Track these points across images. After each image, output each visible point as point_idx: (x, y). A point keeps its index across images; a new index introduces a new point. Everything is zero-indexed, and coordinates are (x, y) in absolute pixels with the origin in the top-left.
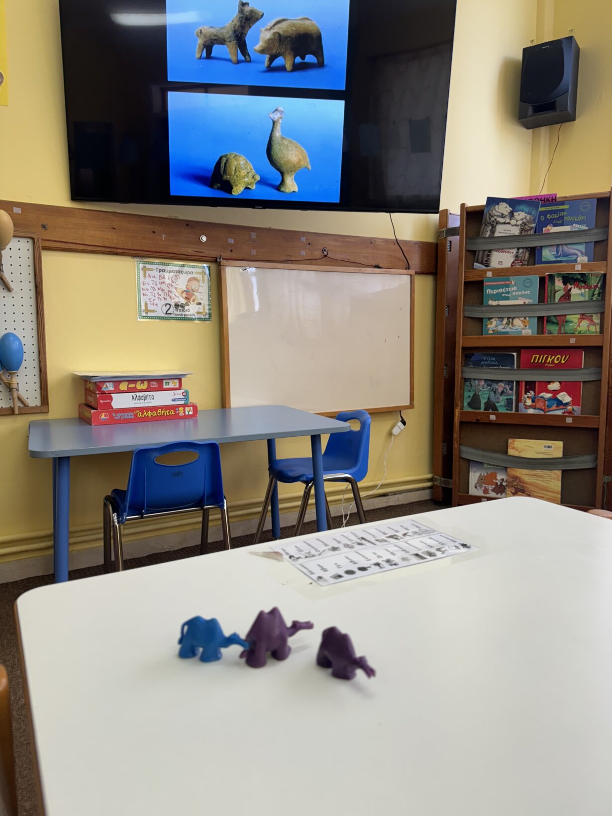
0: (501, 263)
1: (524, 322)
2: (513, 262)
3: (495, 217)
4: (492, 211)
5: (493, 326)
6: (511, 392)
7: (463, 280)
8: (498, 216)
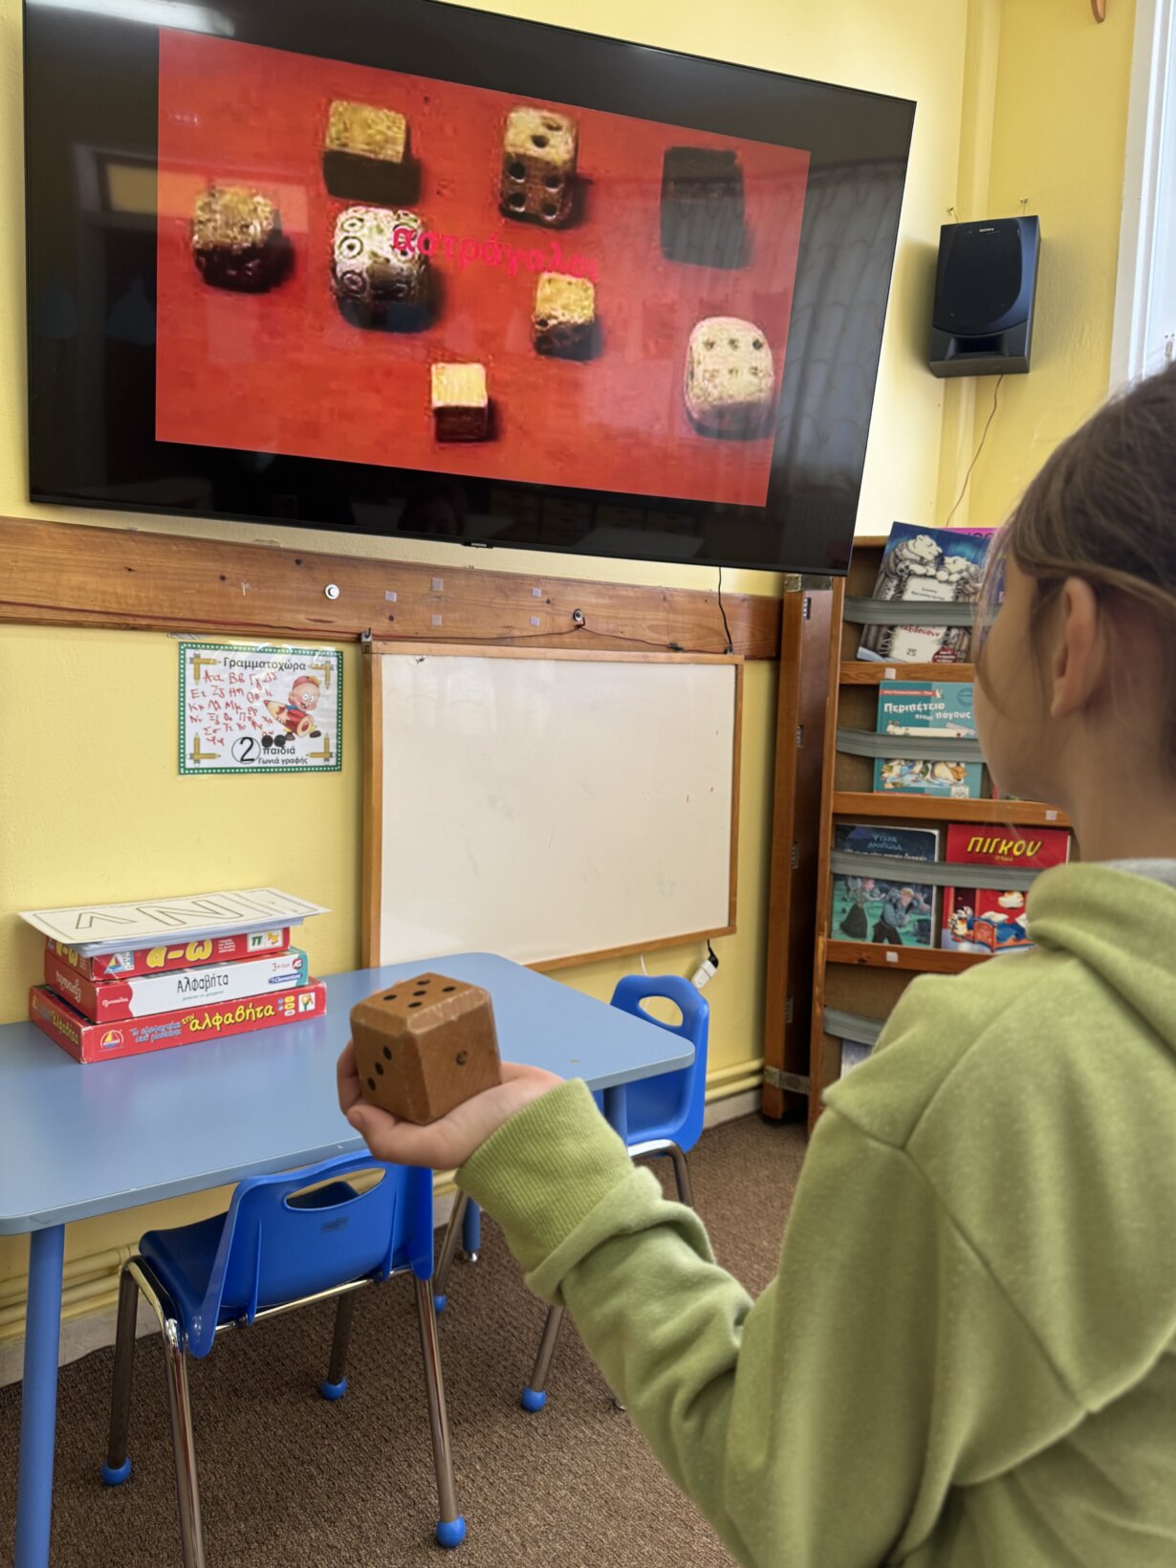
0: (912, 651)
1: (956, 771)
2: (938, 653)
3: (907, 563)
4: (901, 550)
5: (894, 774)
6: (927, 906)
7: (838, 681)
8: (913, 561)
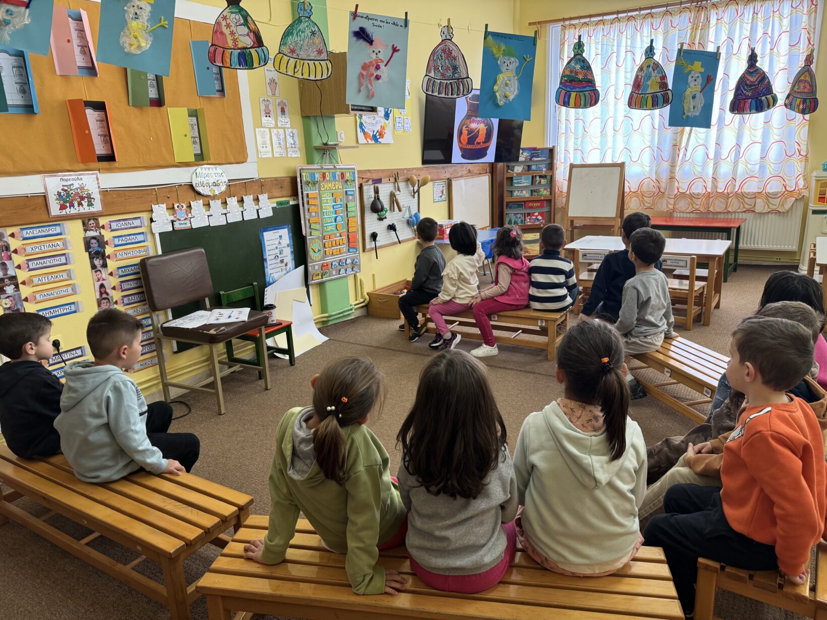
0: (518, 170)
1: (526, 192)
2: (522, 170)
5: (516, 193)
6: (522, 217)
7: (505, 177)
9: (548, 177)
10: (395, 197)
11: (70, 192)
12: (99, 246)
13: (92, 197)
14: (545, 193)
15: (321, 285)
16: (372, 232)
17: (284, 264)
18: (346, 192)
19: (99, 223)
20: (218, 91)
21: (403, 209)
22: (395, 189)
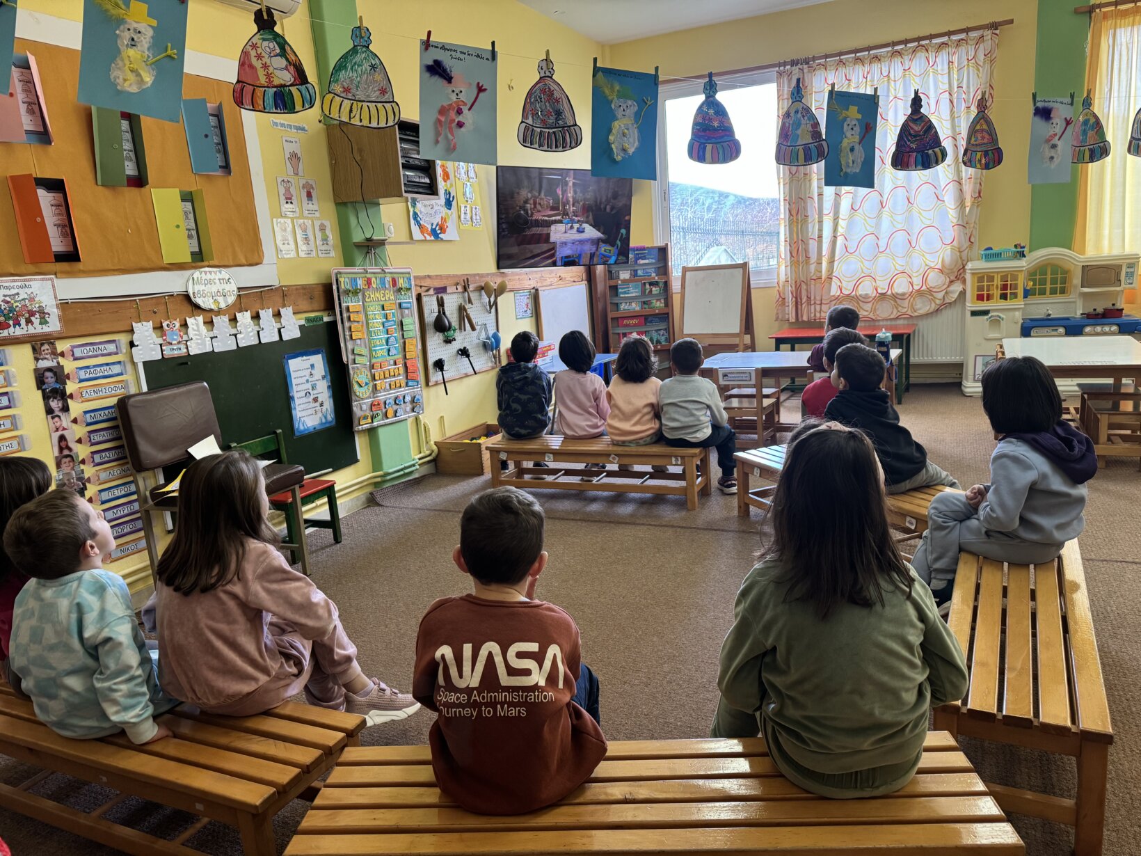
0: (624, 277)
1: (636, 304)
7: (606, 287)
9: (661, 285)
10: (466, 311)
11: (15, 305)
12: (57, 381)
13: (46, 311)
14: (658, 305)
15: (372, 432)
16: (437, 358)
17: (318, 404)
18: (400, 304)
19: (56, 348)
20: (221, 167)
21: (478, 328)
22: (465, 301)
